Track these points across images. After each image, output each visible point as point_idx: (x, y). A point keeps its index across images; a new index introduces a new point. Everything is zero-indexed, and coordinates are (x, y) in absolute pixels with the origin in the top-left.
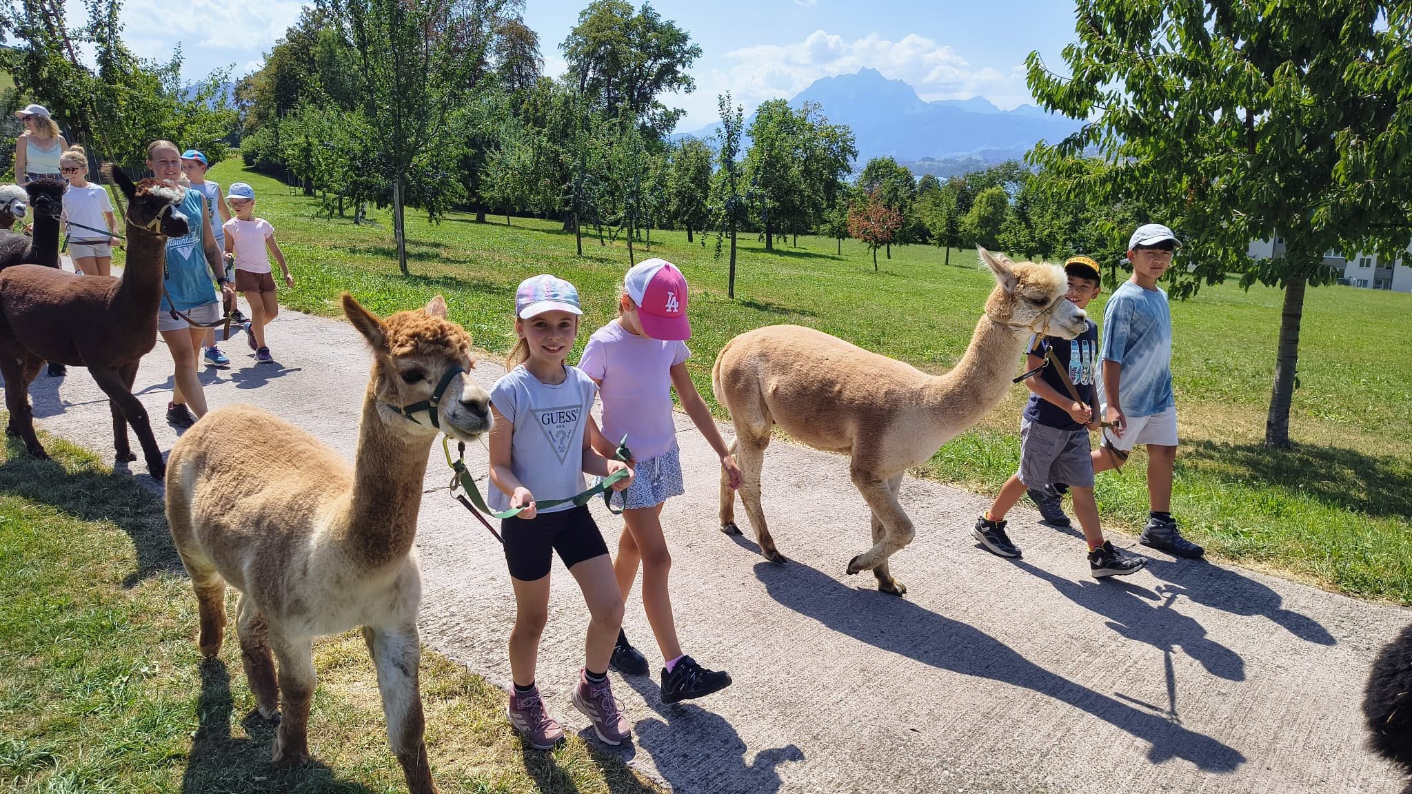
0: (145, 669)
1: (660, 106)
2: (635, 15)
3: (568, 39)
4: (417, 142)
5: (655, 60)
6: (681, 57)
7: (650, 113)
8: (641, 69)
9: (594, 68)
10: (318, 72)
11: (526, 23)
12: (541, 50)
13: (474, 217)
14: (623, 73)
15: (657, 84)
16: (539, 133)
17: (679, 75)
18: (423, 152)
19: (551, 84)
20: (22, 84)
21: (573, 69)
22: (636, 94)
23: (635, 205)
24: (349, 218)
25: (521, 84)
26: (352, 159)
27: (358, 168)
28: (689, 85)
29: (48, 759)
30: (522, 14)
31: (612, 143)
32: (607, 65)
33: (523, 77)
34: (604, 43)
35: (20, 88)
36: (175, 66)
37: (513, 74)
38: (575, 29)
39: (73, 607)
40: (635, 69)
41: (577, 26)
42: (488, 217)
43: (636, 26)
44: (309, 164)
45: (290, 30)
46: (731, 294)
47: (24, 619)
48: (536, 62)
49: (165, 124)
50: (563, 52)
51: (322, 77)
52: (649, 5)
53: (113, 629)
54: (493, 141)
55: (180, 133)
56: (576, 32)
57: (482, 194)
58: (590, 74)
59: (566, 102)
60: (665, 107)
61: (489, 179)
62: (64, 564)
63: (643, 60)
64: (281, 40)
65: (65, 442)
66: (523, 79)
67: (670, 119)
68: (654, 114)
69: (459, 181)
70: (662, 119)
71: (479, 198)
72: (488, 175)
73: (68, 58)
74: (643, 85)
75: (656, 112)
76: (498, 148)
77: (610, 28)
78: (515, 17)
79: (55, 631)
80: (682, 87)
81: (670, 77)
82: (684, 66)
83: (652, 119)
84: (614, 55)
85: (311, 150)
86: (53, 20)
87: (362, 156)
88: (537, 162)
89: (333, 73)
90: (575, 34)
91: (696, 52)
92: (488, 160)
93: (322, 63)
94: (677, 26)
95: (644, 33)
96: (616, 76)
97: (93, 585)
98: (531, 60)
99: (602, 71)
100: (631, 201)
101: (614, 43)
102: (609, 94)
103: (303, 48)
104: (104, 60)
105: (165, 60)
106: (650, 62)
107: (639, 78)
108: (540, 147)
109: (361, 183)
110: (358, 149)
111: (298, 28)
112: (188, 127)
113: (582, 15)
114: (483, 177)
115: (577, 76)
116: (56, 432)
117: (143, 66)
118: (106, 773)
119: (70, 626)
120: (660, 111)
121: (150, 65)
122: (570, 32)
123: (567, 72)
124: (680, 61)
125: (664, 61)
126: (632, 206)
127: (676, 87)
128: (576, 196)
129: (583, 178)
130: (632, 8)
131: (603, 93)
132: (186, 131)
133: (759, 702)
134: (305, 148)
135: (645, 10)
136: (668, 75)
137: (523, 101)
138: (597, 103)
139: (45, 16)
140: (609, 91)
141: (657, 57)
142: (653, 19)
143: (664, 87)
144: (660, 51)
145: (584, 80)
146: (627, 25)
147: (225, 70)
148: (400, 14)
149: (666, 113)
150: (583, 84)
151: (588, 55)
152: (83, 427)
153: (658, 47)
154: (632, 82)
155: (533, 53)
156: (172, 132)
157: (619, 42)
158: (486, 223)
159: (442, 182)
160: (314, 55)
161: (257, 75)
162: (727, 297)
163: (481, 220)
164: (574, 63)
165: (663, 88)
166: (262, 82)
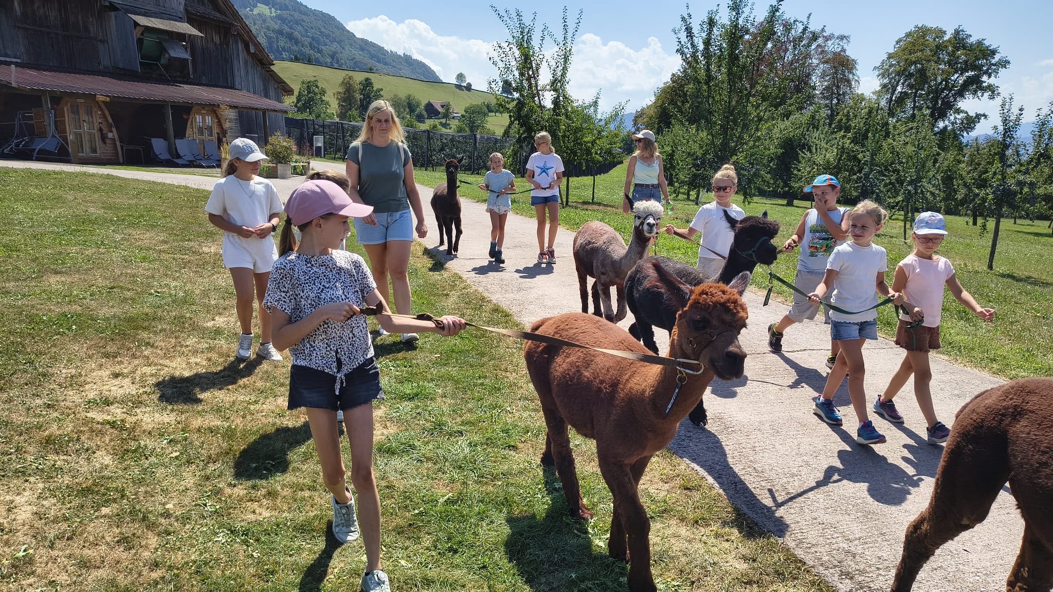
0: (509, 409)
1: (962, 111)
2: (946, 38)
3: (883, 63)
4: (736, 146)
5: (962, 74)
6: (988, 69)
7: (952, 118)
8: (947, 82)
9: (903, 84)
10: (688, 102)
11: (848, 53)
12: (858, 73)
13: (785, 202)
14: (930, 86)
15: (961, 94)
16: (844, 137)
17: (984, 85)
18: (740, 153)
19: (863, 99)
20: (513, 119)
21: (884, 86)
22: (940, 102)
23: (913, 192)
24: (693, 201)
25: (838, 100)
26: (695, 160)
27: (698, 166)
28: (993, 92)
29: (461, 433)
30: (845, 47)
31: (907, 143)
32: (915, 81)
33: (840, 95)
34: (915, 63)
35: (511, 121)
36: (595, 103)
37: (833, 93)
38: (890, 54)
39: (485, 377)
40: (942, 82)
41: (892, 51)
42: (796, 202)
43: (946, 46)
44: (672, 164)
45: (673, 75)
46: (990, 267)
47: (464, 378)
48: (853, 83)
49: (585, 139)
50: (877, 73)
51: (691, 105)
52: (961, 28)
53: (499, 389)
54: (807, 145)
55: (593, 145)
56: (890, 56)
57: (793, 184)
58: (899, 89)
59: (870, 112)
60: (966, 112)
61: (800, 173)
62: (485, 359)
63: (950, 74)
64: (667, 82)
65: (498, 306)
66: (840, 97)
67: (970, 122)
68: (955, 118)
69: (768, 173)
70: (962, 123)
71: (791, 187)
72: (799, 170)
73: (537, 102)
74: (947, 95)
75: (958, 116)
76: (810, 150)
77: (921, 51)
78: (840, 49)
79: (475, 385)
80: (986, 95)
81: (974, 87)
82: (990, 77)
83: (953, 124)
84: (922, 73)
85: (674, 156)
86: (533, 82)
87: (702, 157)
88: (840, 159)
89: (699, 103)
90: (889, 58)
91: (1004, 63)
92: (801, 159)
93: (692, 96)
94: (987, 43)
95: (953, 51)
96: (923, 90)
97: (496, 370)
98: (848, 81)
99: (911, 86)
100: (909, 188)
101: (924, 62)
102: (914, 105)
103: (680, 87)
104: (556, 102)
105: (589, 100)
106: (956, 76)
107: (944, 89)
108: (843, 147)
109: (699, 175)
110: (699, 153)
111: (679, 73)
112: (597, 141)
113: (897, 42)
114: (795, 172)
115: (887, 91)
116: (495, 302)
117: (577, 104)
118: (482, 444)
119: (482, 384)
120: (962, 115)
121: (581, 103)
122: (885, 57)
123: (878, 88)
124: (986, 72)
125: (971, 73)
126: (910, 192)
127: (980, 94)
128: (864, 184)
129: (872, 170)
130: (945, 32)
131: (909, 104)
132: (596, 143)
133: (851, 506)
134: (670, 154)
135: (957, 32)
136: (974, 85)
137: (838, 114)
138: (903, 112)
139: (529, 79)
140: (915, 102)
141: (963, 71)
142: (963, 39)
143: (968, 95)
144: (967, 65)
145: (893, 94)
146: (938, 47)
147: (623, 104)
148: (737, 58)
149: (968, 118)
150: (891, 98)
151: (899, 74)
152: (508, 301)
153: (966, 62)
154: (937, 92)
155: (851, 76)
156: (589, 144)
157: (929, 61)
158: (793, 206)
159: (755, 174)
160: (687, 91)
161: (648, 107)
162: (985, 268)
163: (790, 204)
164: (886, 81)
165: (966, 96)
166: (652, 112)
